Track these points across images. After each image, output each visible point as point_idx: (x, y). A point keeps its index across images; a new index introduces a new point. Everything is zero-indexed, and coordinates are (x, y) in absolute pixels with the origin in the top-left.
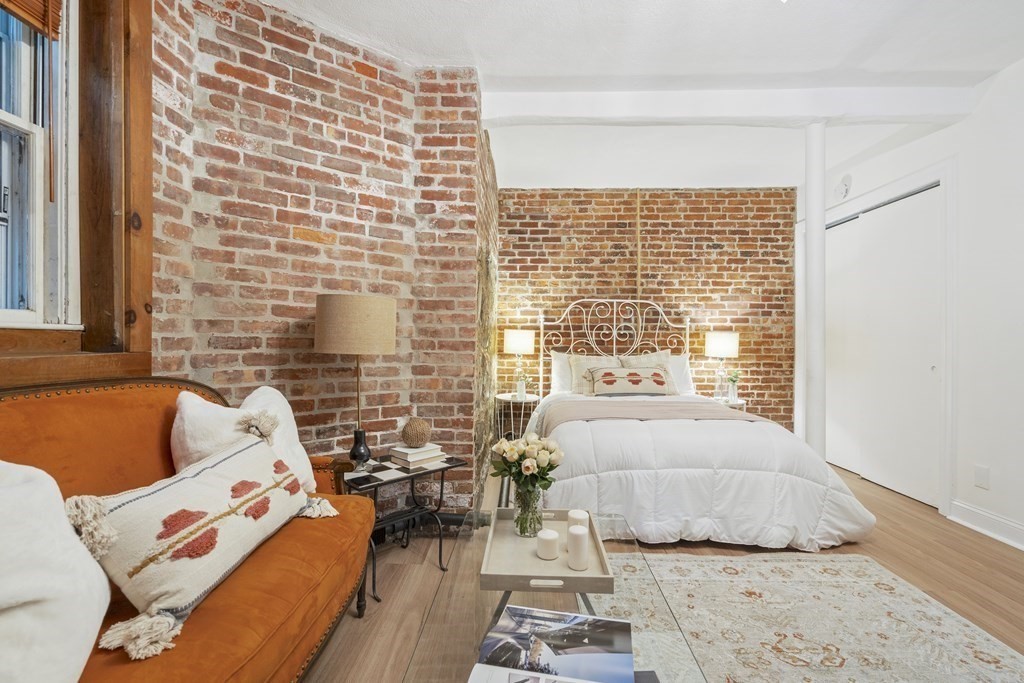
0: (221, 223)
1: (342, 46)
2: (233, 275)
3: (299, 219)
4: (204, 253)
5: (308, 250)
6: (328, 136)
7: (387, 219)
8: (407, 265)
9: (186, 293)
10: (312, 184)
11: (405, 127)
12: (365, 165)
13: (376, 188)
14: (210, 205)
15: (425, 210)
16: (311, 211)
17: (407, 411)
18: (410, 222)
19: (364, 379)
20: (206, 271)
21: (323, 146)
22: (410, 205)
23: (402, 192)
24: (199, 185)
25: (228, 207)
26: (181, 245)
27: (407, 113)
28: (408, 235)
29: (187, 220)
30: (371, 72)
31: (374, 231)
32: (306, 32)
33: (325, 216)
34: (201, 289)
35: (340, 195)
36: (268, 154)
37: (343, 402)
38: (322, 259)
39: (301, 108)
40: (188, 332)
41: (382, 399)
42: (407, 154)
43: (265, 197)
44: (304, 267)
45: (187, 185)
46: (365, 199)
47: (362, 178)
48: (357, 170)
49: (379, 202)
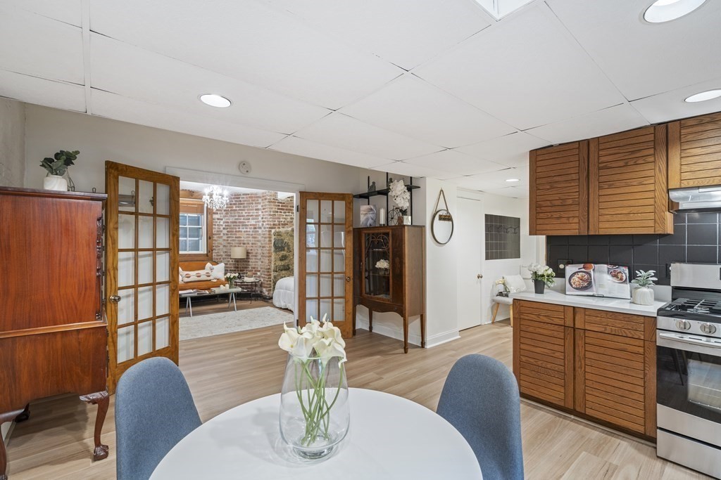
0: (227, 234)
1: (246, 194)
2: (229, 243)
3: (239, 231)
4: (224, 240)
5: (240, 237)
6: (244, 214)
7: (255, 228)
8: (260, 238)
9: (221, 247)
10: (241, 224)
11: (260, 207)
12: (251, 218)
13: (253, 222)
14: (225, 231)
15: (263, 225)
16: (241, 230)
17: (259, 271)
18: (260, 228)
19: (250, 263)
20: (225, 243)
21: (243, 216)
22: (260, 224)
23: (258, 222)
24: (224, 229)
25: (228, 231)
26: (221, 240)
27: (260, 203)
28: (260, 231)
29: (222, 235)
30: (252, 197)
31: (253, 231)
32: (240, 195)
33: (243, 230)
34: (224, 246)
35: (246, 225)
36: (234, 220)
37: (246, 268)
38: (242, 239)
39: (239, 210)
40: (222, 253)
41: (254, 268)
42: (260, 213)
43: (233, 228)
44: (239, 241)
45: (222, 229)
46: (251, 225)
47: (250, 221)
48: (249, 219)
49: (254, 225)
